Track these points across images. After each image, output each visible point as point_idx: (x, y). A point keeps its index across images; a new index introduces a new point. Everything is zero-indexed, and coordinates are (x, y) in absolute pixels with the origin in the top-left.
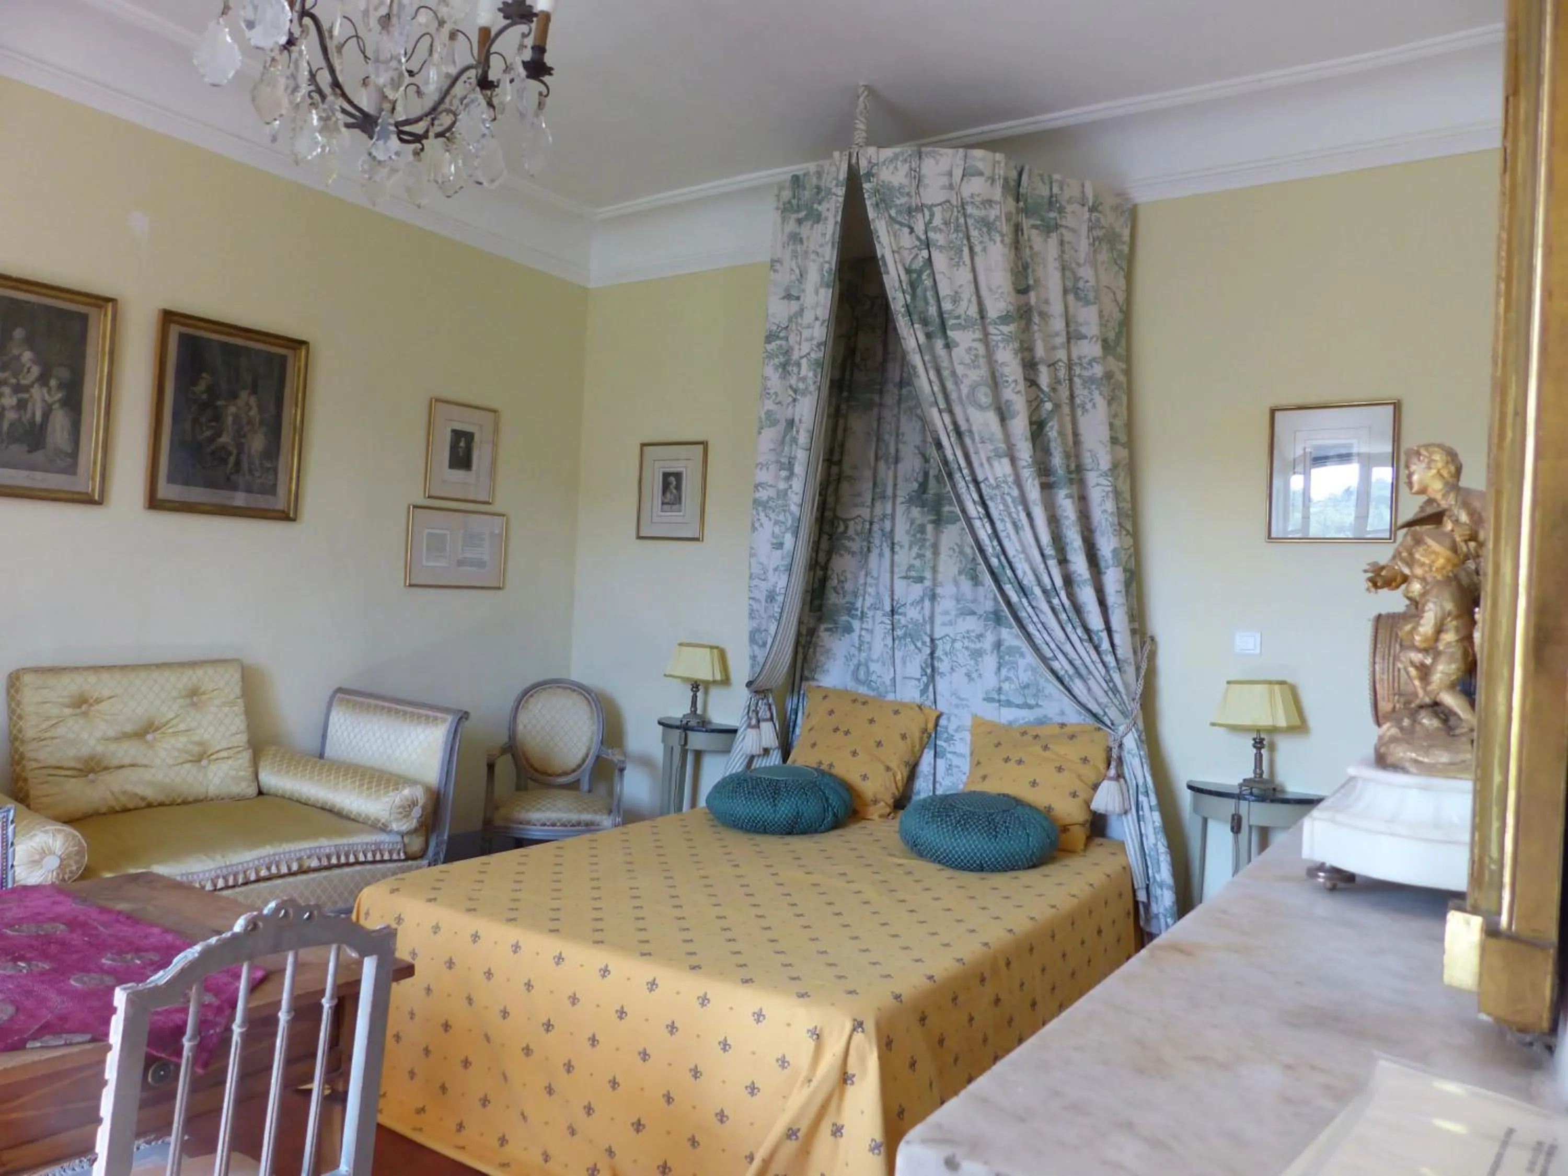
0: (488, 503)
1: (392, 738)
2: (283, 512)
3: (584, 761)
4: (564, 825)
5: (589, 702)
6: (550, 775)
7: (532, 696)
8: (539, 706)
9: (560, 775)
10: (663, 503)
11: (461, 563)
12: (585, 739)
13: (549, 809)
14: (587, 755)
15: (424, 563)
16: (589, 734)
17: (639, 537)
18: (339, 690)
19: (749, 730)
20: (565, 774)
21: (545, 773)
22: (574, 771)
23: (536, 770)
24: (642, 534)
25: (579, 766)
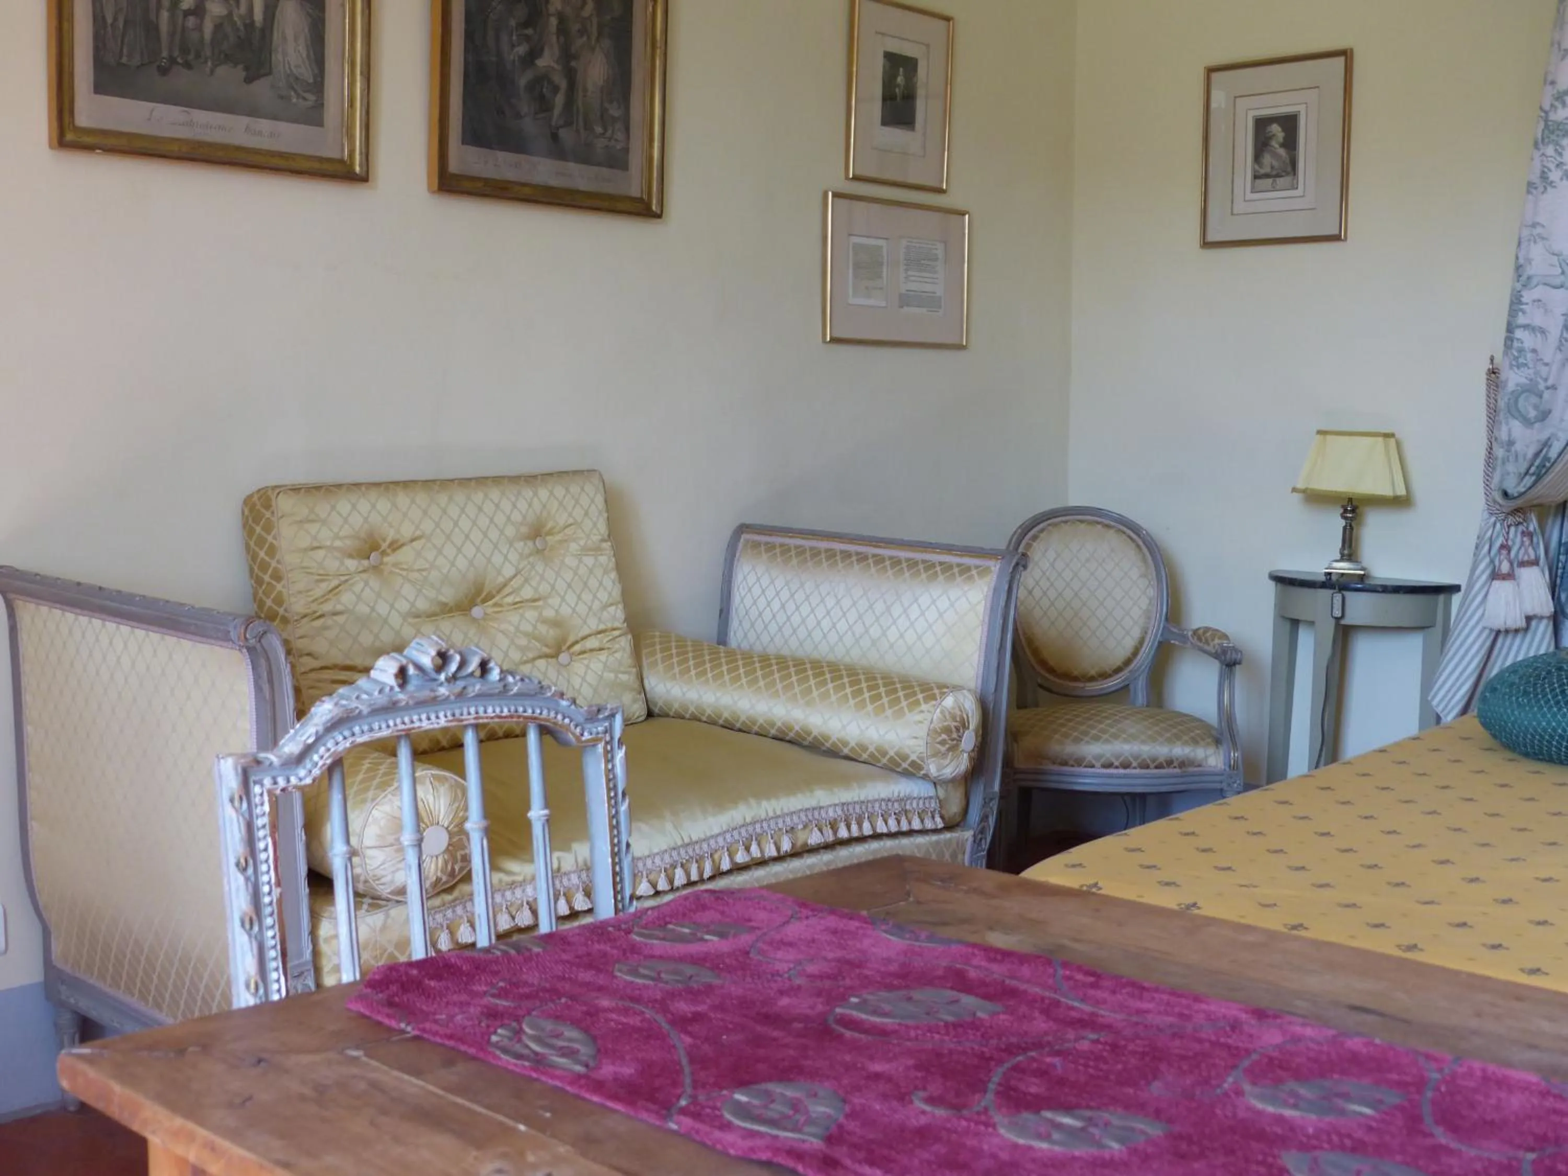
0: (940, 191)
1: (879, 607)
2: (641, 200)
3: (1135, 653)
4: (1144, 766)
5: (1138, 546)
6: (1076, 679)
7: (1035, 538)
8: (1051, 555)
9: (1092, 679)
10: (1256, 177)
11: (905, 300)
12: (1136, 613)
13: (1115, 737)
14: (1141, 642)
15: (852, 300)
16: (1144, 603)
17: (1206, 244)
18: (743, 529)
19: (1496, 584)
20: (1104, 676)
21: (1068, 676)
22: (1118, 670)
23: (1051, 671)
24: (1211, 238)
25: (1128, 662)
